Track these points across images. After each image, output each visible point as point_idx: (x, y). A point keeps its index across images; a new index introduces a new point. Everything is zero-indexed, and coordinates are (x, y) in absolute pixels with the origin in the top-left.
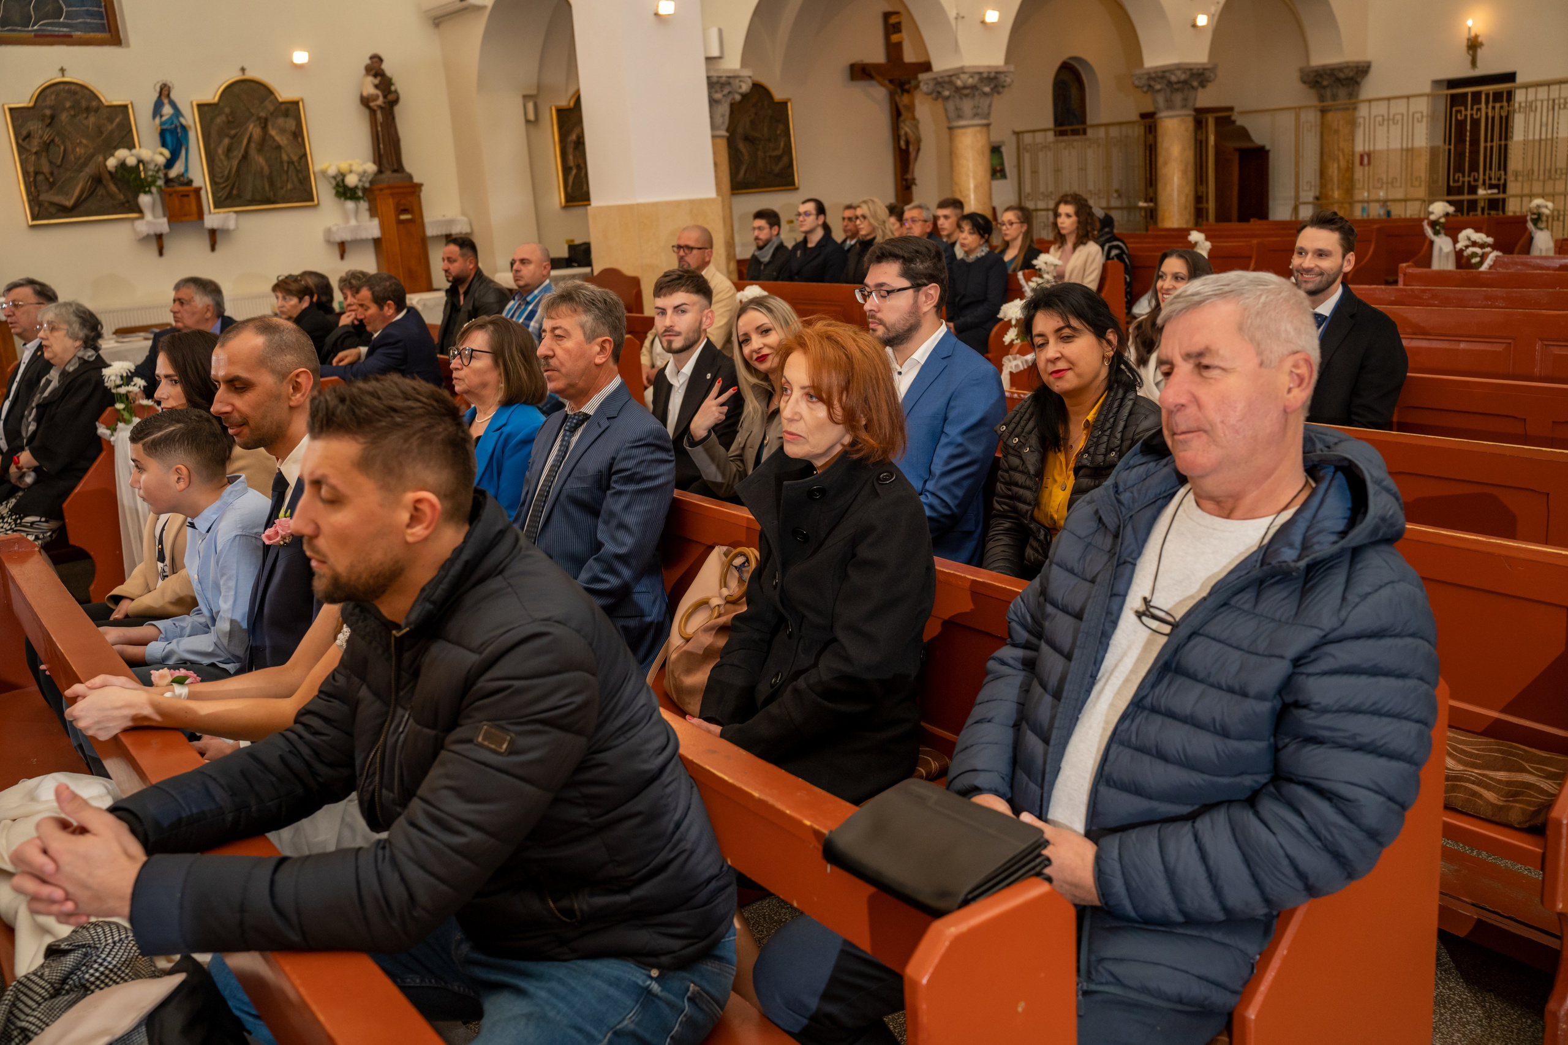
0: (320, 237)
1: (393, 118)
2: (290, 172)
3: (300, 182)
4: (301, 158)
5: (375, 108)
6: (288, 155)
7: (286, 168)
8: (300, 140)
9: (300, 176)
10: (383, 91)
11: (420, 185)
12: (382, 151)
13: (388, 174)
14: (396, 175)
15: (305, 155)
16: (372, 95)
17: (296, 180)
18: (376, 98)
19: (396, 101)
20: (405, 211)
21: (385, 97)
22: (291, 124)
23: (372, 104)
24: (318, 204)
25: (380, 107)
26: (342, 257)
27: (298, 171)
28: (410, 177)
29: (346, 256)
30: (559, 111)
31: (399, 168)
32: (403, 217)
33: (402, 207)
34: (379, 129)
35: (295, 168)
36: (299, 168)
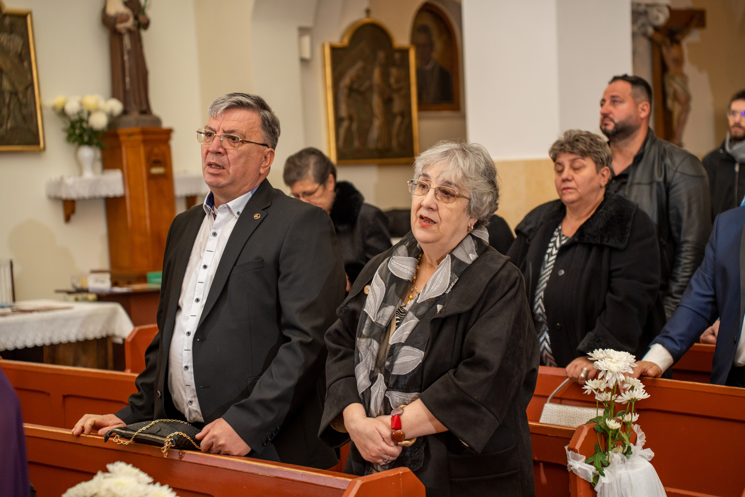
0: (42, 192)
1: (141, 47)
2: (12, 106)
3: (24, 118)
4: (26, 88)
5: (123, 31)
6: (12, 84)
7: (7, 100)
8: (26, 64)
9: (25, 111)
10: (133, 10)
11: (169, 132)
12: (128, 86)
13: (134, 116)
14: (144, 117)
15: (32, 84)
16: (122, 15)
17: (19, 118)
18: (125, 19)
19: (146, 25)
20: (157, 163)
21: (136, 18)
22: (17, 42)
23: (120, 26)
24: (44, 149)
25: (129, 31)
26: (68, 219)
27: (21, 105)
28: (158, 121)
29: (73, 218)
30: (334, 49)
31: (146, 110)
32: (156, 170)
33: (154, 158)
34: (126, 57)
35: (18, 100)
36: (24, 101)
